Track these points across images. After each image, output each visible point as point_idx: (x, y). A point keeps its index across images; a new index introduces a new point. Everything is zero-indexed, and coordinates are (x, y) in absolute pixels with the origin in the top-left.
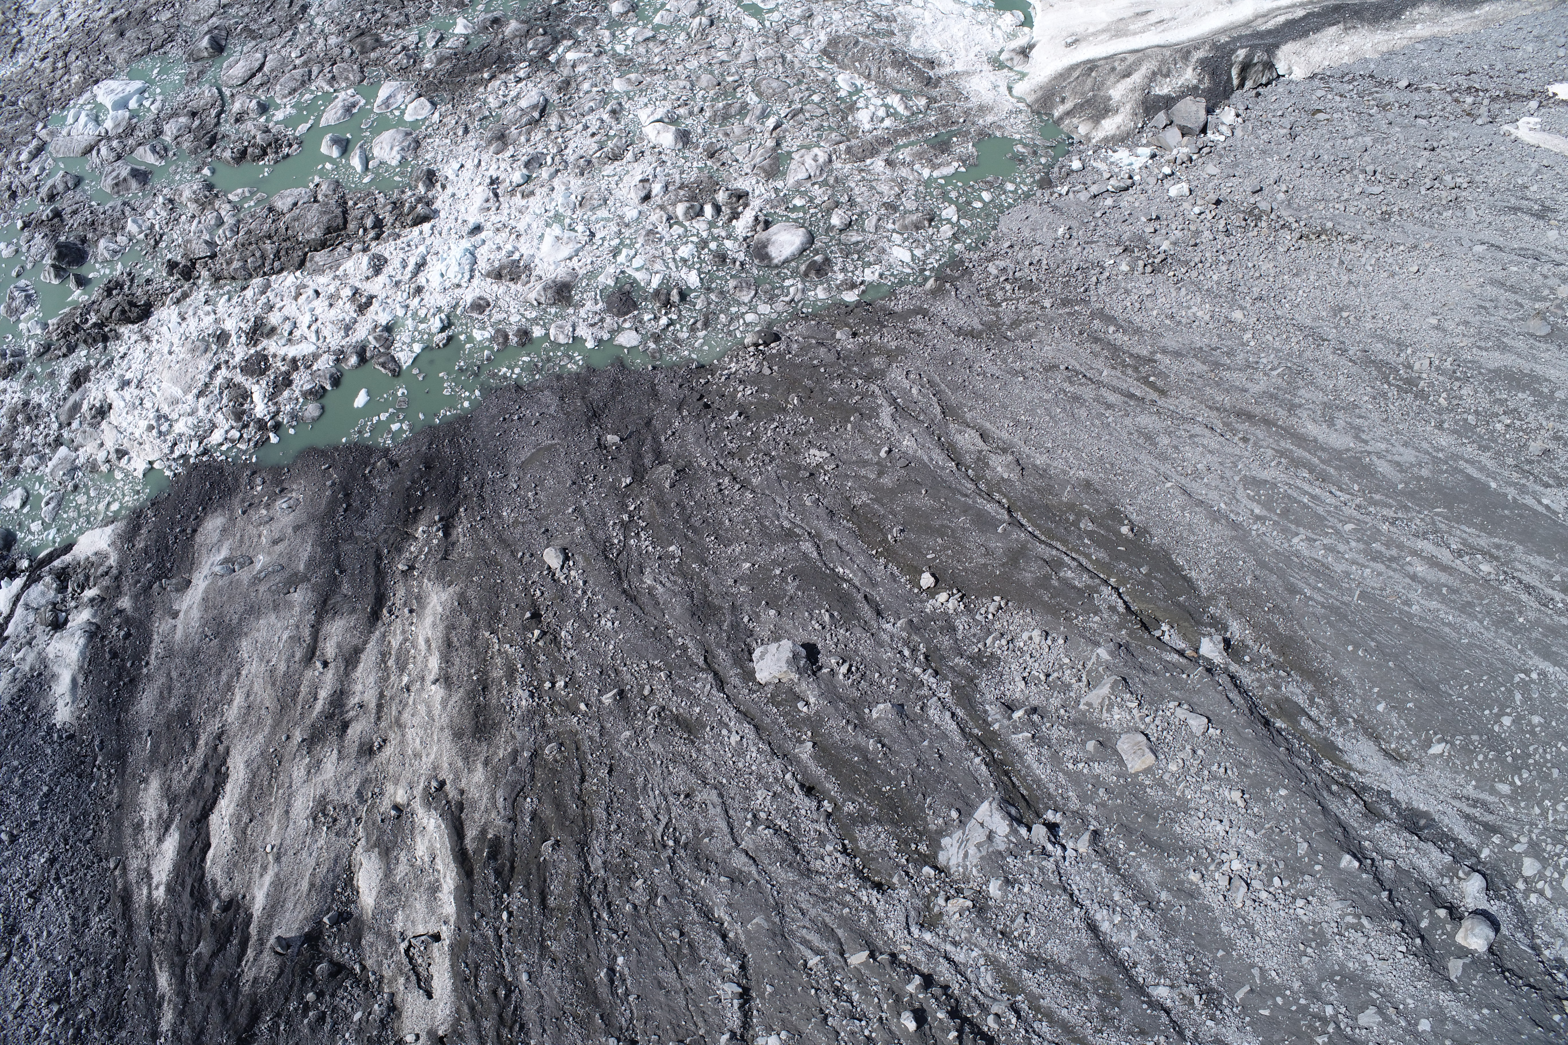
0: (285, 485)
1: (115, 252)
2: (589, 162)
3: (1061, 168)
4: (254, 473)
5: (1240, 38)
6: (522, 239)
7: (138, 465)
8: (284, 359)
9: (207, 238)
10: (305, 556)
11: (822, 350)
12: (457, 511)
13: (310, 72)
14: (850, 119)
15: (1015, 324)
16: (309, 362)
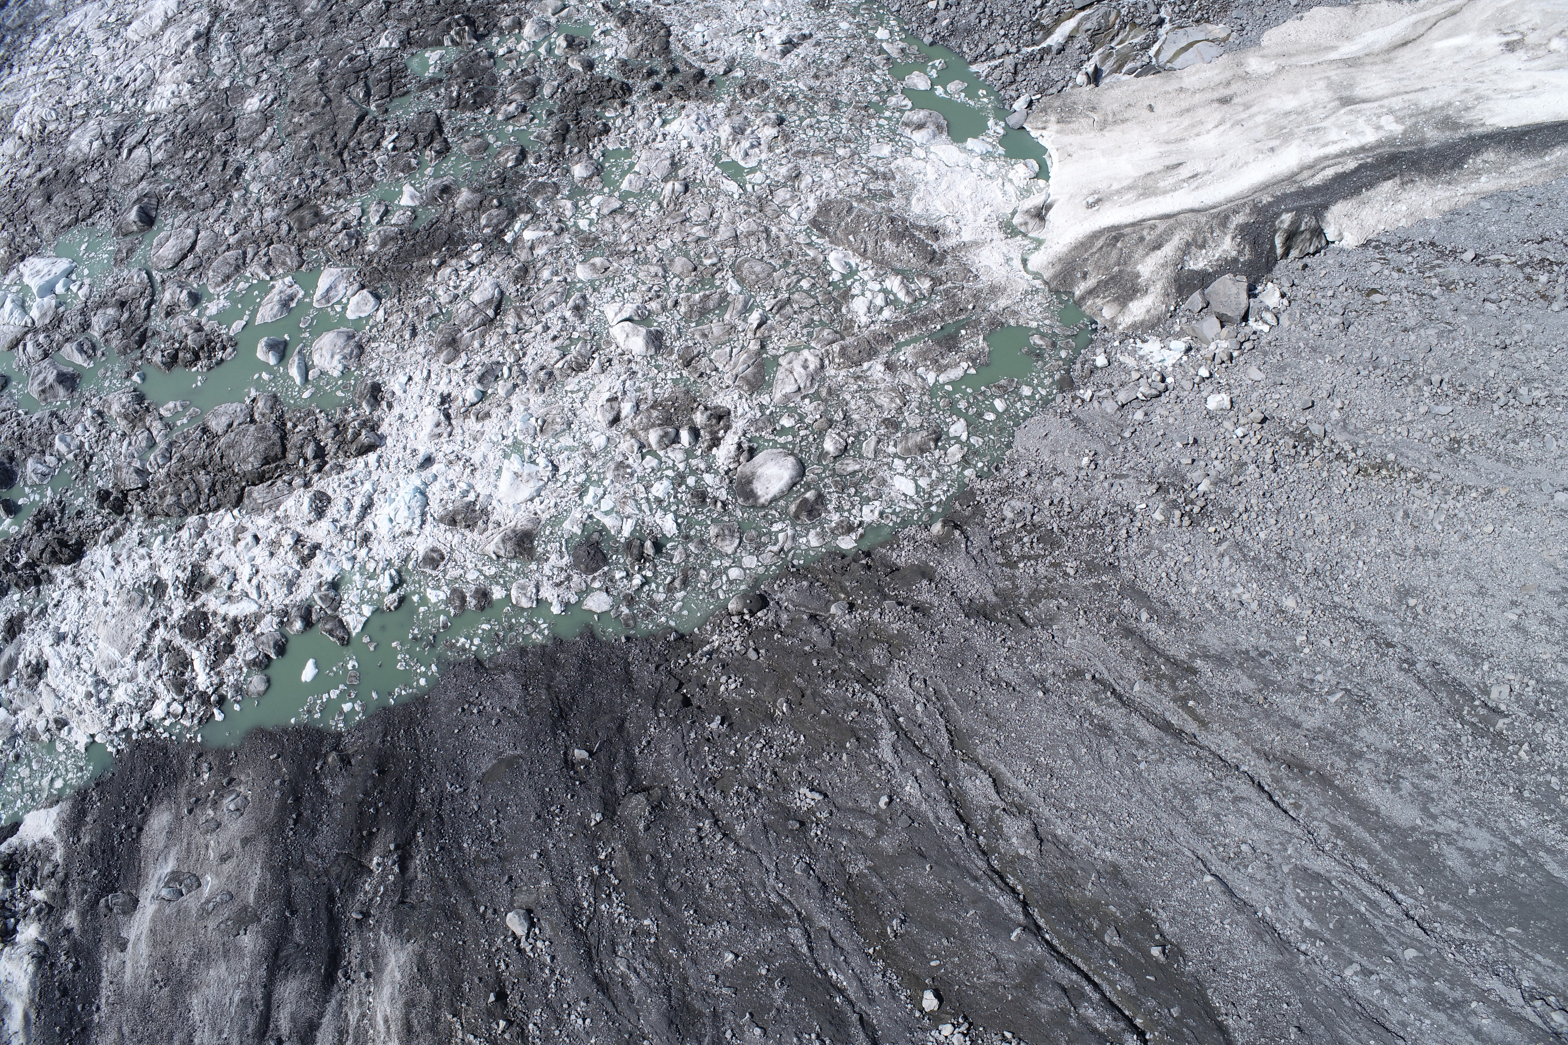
0: (234, 774)
1: (44, 475)
2: (550, 374)
3: (1083, 364)
4: (200, 755)
5: (1285, 196)
6: (478, 474)
7: (80, 739)
8: (224, 619)
9: (137, 464)
10: (255, 881)
11: (815, 630)
12: (414, 835)
13: (245, 253)
14: (844, 310)
15: (1035, 597)
16: (250, 623)
